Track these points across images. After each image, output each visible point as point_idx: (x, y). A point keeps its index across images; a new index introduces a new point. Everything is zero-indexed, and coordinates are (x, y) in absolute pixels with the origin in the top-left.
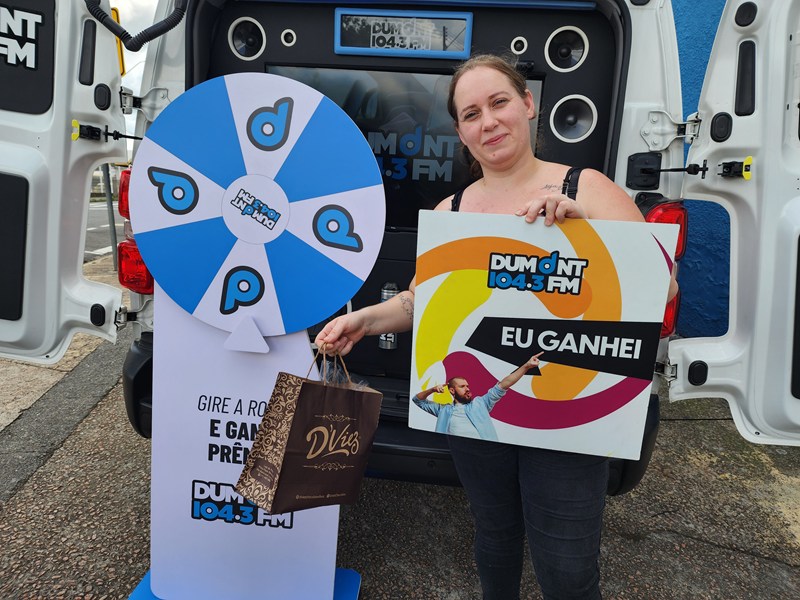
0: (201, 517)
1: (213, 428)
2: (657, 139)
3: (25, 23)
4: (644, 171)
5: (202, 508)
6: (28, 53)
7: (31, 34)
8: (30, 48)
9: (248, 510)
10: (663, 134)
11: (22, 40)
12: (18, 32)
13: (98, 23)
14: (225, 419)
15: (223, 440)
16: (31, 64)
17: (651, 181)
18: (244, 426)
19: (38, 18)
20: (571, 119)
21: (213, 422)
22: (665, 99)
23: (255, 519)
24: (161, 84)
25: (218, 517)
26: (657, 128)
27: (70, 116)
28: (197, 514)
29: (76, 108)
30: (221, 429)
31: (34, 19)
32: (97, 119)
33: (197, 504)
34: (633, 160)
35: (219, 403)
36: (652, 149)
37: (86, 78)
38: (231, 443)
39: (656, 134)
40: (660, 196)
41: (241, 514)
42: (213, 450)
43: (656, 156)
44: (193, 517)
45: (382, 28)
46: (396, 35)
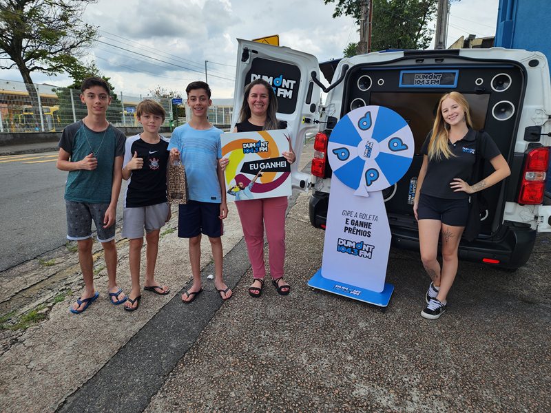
0: (340, 251)
1: (347, 221)
2: (539, 121)
3: (290, 84)
4: (532, 134)
5: (341, 248)
6: (290, 94)
7: (292, 88)
8: (291, 92)
9: (356, 251)
10: (542, 119)
11: (288, 90)
12: (288, 87)
13: (314, 83)
14: (351, 219)
15: (350, 226)
16: (290, 97)
17: (536, 138)
18: (357, 221)
19: (295, 82)
20: (503, 110)
21: (347, 219)
22: (544, 104)
23: (358, 254)
24: (333, 102)
25: (346, 252)
26: (540, 116)
27: (301, 115)
29: (303, 112)
30: (349, 222)
31: (293, 82)
32: (310, 116)
33: (339, 246)
34: (527, 129)
35: (349, 213)
36: (537, 125)
37: (308, 101)
38: (352, 227)
39: (539, 118)
40: (540, 144)
41: (354, 251)
42: (346, 229)
43: (539, 128)
44: (337, 250)
45: (419, 77)
46: (425, 79)
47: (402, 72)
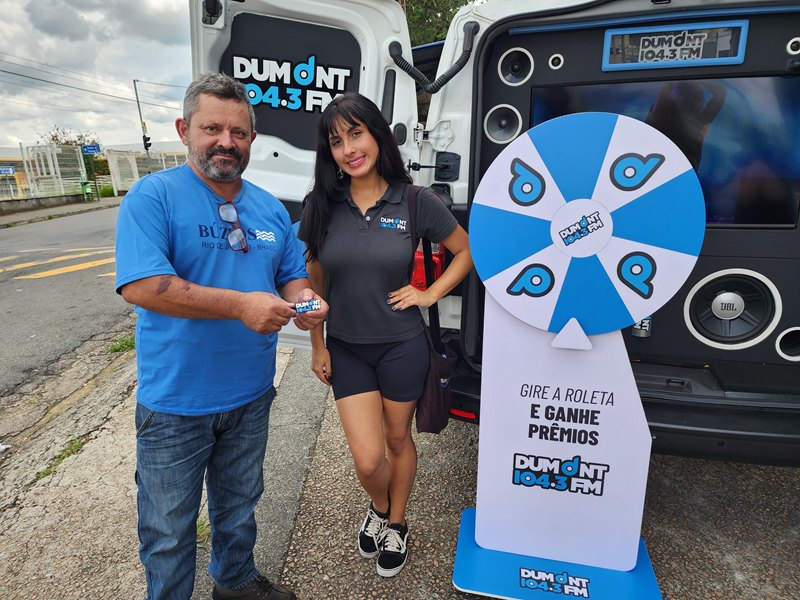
0: (520, 483)
1: (533, 411)
3: (336, 77)
5: (521, 476)
7: (341, 87)
9: (562, 480)
11: (334, 92)
12: (330, 86)
13: (397, 68)
14: (544, 404)
15: (542, 421)
18: (561, 410)
19: (347, 73)
21: (534, 406)
23: (569, 487)
24: (446, 116)
25: (535, 484)
28: (517, 481)
30: (541, 412)
31: (343, 73)
33: (518, 472)
35: (539, 391)
38: (549, 424)
41: (556, 482)
42: (532, 429)
44: (513, 482)
45: (652, 43)
46: (666, 48)
47: (609, 34)
